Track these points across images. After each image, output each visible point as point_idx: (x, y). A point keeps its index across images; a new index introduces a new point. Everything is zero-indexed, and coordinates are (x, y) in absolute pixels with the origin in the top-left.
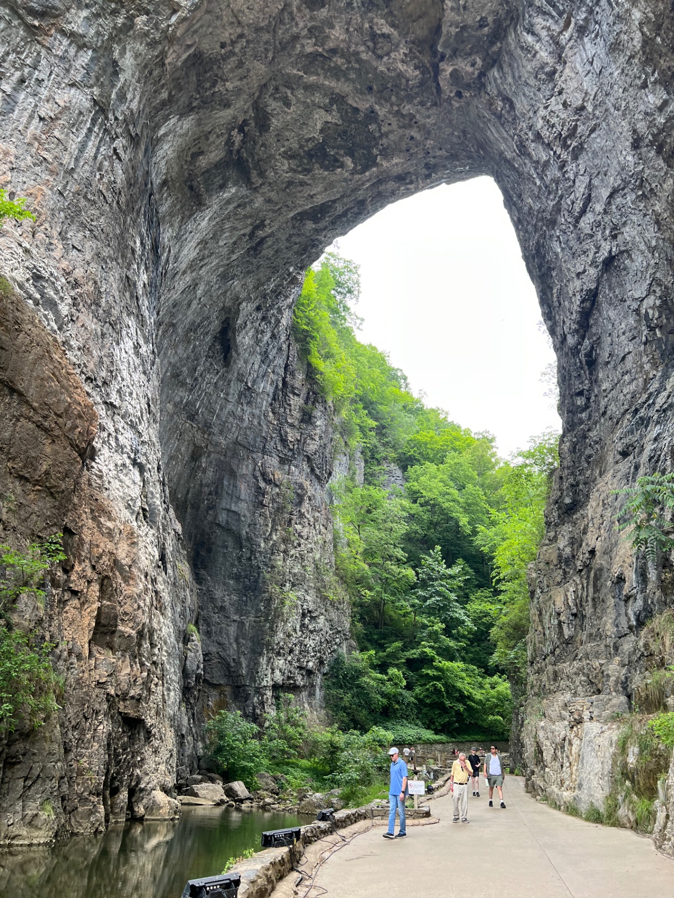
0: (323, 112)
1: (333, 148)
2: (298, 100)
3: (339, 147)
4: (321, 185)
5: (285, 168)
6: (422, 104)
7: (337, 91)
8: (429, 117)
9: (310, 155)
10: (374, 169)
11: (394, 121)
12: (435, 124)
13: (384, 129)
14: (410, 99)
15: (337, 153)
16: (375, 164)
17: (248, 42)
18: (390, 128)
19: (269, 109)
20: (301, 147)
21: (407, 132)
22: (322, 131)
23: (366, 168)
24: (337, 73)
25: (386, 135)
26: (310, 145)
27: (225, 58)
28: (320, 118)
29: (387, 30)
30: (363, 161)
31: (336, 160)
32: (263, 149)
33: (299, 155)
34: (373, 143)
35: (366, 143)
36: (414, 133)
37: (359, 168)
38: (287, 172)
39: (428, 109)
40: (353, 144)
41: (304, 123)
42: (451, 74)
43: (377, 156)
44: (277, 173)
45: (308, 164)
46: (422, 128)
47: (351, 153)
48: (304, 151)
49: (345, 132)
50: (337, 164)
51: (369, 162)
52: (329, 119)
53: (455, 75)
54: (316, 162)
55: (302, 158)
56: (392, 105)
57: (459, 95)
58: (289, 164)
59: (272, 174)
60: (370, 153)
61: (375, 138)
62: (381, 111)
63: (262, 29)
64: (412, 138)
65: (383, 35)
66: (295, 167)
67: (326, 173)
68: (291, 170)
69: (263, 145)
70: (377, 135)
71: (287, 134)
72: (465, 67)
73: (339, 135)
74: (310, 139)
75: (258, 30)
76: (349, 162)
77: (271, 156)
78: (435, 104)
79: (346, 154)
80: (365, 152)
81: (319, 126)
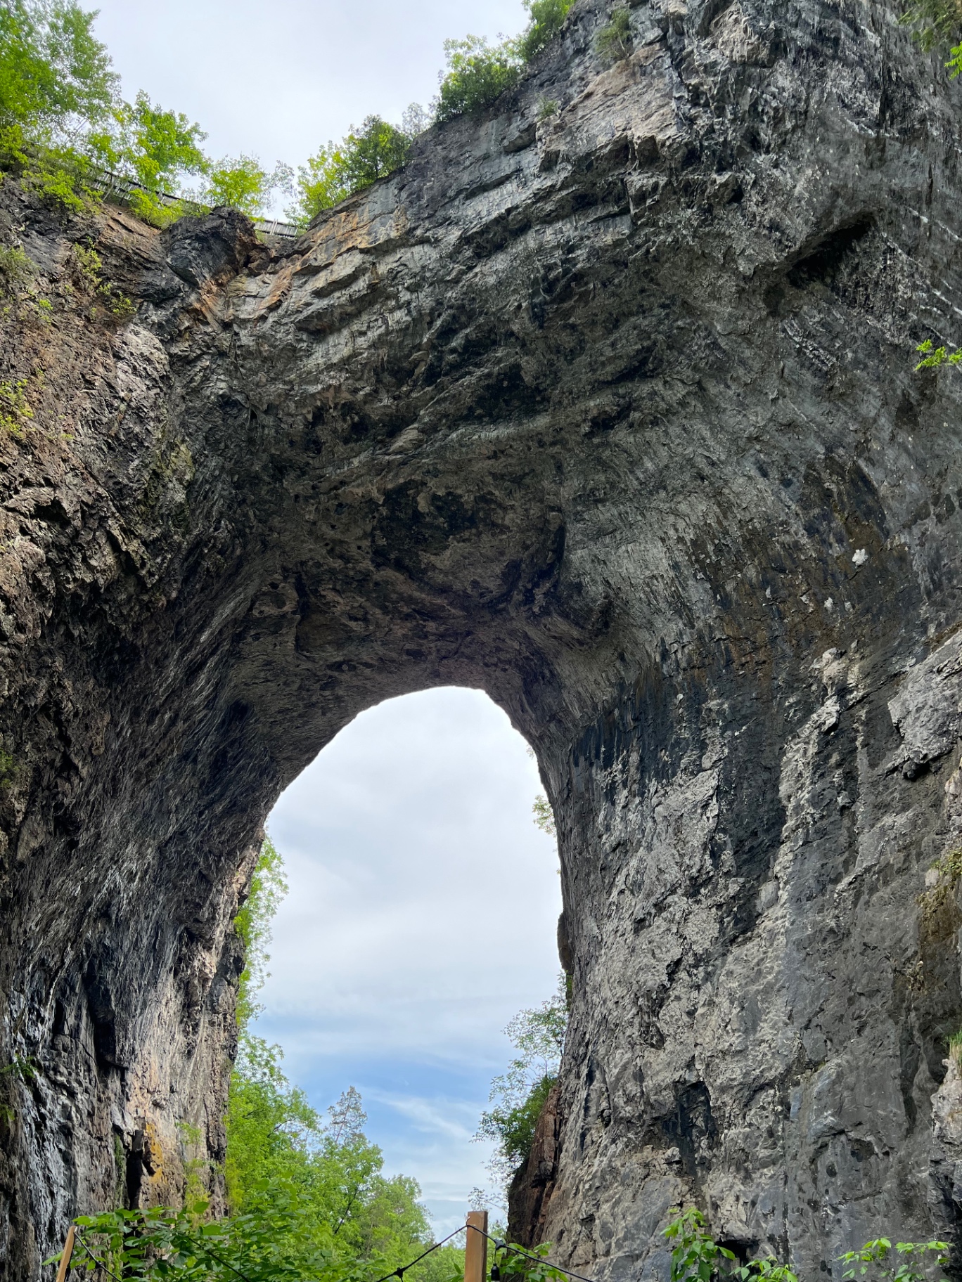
0: (438, 565)
1: (438, 528)
2: (462, 582)
3: (431, 526)
4: (475, 469)
5: (511, 515)
6: (318, 565)
7: (414, 586)
8: (310, 550)
9: (472, 521)
10: (390, 486)
11: (353, 551)
12: (303, 542)
13: (366, 543)
14: (332, 571)
15: (435, 518)
16: (388, 494)
17: (484, 657)
18: (359, 543)
19: (499, 582)
20: (479, 534)
21: (339, 536)
22: (447, 547)
23: (402, 490)
24: (410, 600)
25: (365, 536)
26: (466, 534)
27: (509, 662)
28: (444, 560)
29: (353, 624)
30: (403, 501)
31: (439, 508)
32: (528, 542)
33: (486, 525)
34: (385, 523)
35: (393, 525)
36: (330, 533)
37: (411, 492)
38: (512, 507)
39: (312, 559)
40: (410, 528)
41: (465, 558)
42: (284, 604)
43: (383, 505)
44: (526, 510)
45: (478, 511)
46: (319, 538)
47: (417, 516)
48: (477, 528)
49: (417, 542)
50: (440, 503)
51: (396, 497)
52: (432, 558)
53: (280, 603)
54: (467, 511)
55: (484, 520)
56: (354, 568)
57: (274, 586)
58: (503, 519)
59: (532, 512)
60: (392, 511)
61: (382, 529)
62: (367, 564)
63: (467, 657)
64: (333, 527)
65: (356, 619)
66: (499, 511)
67: (459, 492)
68: (505, 509)
69: (526, 547)
70: (378, 532)
71: (489, 553)
72: (270, 610)
73: (426, 540)
74: (464, 541)
75: (471, 658)
76: (423, 505)
77: (522, 531)
78: (303, 563)
79: (422, 515)
80: (397, 513)
81: (448, 552)
